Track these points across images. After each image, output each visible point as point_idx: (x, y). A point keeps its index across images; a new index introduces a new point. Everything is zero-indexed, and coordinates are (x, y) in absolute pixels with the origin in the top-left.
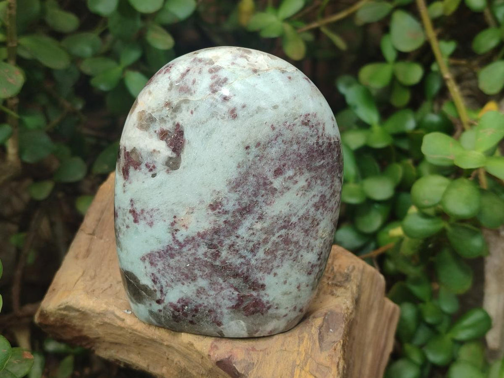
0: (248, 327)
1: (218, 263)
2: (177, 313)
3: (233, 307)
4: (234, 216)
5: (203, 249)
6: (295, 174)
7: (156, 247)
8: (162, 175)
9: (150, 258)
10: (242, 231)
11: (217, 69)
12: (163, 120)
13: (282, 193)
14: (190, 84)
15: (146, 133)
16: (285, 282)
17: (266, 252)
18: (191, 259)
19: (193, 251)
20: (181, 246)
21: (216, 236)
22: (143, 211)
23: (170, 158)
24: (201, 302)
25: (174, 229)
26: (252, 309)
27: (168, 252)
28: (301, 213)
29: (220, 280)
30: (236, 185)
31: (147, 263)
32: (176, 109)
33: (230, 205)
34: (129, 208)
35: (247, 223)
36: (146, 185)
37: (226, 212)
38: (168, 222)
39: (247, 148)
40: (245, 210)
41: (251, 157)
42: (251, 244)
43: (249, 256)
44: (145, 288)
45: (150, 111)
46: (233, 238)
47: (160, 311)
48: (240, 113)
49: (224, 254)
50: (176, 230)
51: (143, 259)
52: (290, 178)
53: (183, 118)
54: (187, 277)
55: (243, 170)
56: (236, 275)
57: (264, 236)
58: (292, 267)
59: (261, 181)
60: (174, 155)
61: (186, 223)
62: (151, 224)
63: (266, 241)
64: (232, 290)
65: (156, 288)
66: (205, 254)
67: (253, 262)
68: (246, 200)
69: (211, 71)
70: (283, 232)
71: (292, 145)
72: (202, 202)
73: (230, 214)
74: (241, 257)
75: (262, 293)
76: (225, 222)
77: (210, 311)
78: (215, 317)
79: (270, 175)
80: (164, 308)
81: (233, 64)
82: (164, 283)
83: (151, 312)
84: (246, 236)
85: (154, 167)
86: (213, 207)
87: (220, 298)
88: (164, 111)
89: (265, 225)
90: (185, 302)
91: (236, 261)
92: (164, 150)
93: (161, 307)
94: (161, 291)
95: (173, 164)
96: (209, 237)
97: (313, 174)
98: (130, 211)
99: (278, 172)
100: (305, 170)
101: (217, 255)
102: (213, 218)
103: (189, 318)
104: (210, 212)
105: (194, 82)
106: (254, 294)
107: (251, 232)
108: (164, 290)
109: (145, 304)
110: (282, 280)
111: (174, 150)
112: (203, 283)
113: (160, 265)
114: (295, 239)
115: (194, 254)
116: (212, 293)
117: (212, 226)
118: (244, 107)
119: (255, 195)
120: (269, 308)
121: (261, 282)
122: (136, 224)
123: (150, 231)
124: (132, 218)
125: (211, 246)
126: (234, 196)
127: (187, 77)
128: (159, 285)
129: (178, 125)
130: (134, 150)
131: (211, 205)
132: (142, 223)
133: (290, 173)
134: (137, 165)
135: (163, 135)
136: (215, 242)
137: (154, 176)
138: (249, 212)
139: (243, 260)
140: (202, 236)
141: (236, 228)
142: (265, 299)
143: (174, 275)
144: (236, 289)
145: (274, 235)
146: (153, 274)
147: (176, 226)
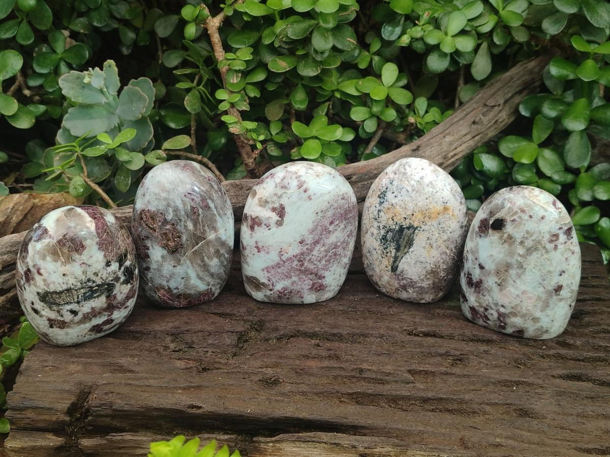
0: (316, 297)
1: (303, 269)
2: (280, 295)
3: (310, 289)
4: (311, 245)
5: (296, 263)
6: (339, 223)
7: (270, 264)
8: (274, 229)
9: (267, 269)
10: (315, 252)
11: (300, 176)
12: (273, 202)
13: (333, 232)
14: (286, 185)
15: (265, 209)
16: (334, 274)
17: (326, 261)
18: (290, 268)
19: (290, 264)
20: (284, 262)
21: (302, 256)
22: (263, 247)
23: (278, 221)
24: (294, 288)
25: (281, 254)
26: (318, 288)
27: (278, 266)
28: (341, 241)
29: (304, 277)
30: (312, 231)
31: (265, 272)
32: (280, 197)
33: (309, 241)
34: (255, 245)
35: (317, 248)
36: (265, 234)
37: (307, 244)
38: (278, 251)
39: (317, 213)
40: (316, 243)
41: (319, 217)
42: (319, 258)
43: (318, 263)
44: (263, 284)
45: (266, 198)
46: (310, 256)
47: (271, 294)
48: (312, 197)
49: (306, 264)
50: (282, 255)
51: (263, 270)
52: (337, 225)
53: (284, 201)
54: (287, 277)
55: (315, 224)
56: (311, 274)
57: (325, 254)
58: (337, 266)
59: (324, 228)
60: (280, 219)
61: (287, 251)
62: (268, 253)
63: (326, 256)
64: (309, 280)
65: (270, 283)
66: (297, 265)
67: (320, 266)
68: (317, 237)
69: (296, 178)
70: (334, 250)
71: (337, 210)
72: (295, 241)
73: (309, 245)
74: (314, 264)
75: (323, 280)
76: (307, 249)
77: (298, 292)
78: (301, 295)
79: (328, 225)
80: (274, 293)
81: (307, 173)
82: (274, 281)
83: (265, 296)
84: (317, 254)
85: (269, 225)
86: (301, 243)
87: (303, 285)
88: (274, 198)
89: (326, 248)
90: (285, 289)
91: (311, 267)
92: (275, 217)
93: (272, 292)
94: (273, 285)
95: (279, 224)
96: (299, 257)
97: (347, 221)
98: (255, 247)
99: (331, 223)
100: (344, 221)
101: (303, 265)
102: (301, 247)
103: (287, 297)
104: (299, 245)
105: (288, 184)
106: (320, 281)
107: (319, 252)
108: (274, 285)
109: (262, 292)
110: (333, 273)
111: (280, 217)
112: (295, 279)
113: (273, 272)
114: (339, 253)
115: (291, 265)
116: (300, 283)
117: (300, 251)
118: (314, 194)
119: (321, 235)
120: (326, 287)
121: (323, 275)
122: (259, 253)
123: (267, 256)
124: (256, 250)
125: (300, 261)
126: (311, 236)
127: (285, 181)
128: (271, 282)
129: (282, 204)
130: (257, 217)
131: (300, 242)
132: (262, 253)
133: (337, 223)
134: (259, 225)
135: (274, 210)
136: (302, 259)
137: (269, 229)
138: (318, 243)
139: (315, 266)
140: (295, 256)
141: (312, 251)
142: (324, 283)
143: (280, 276)
144: (311, 280)
145: (330, 252)
146: (268, 277)
147: (282, 253)
